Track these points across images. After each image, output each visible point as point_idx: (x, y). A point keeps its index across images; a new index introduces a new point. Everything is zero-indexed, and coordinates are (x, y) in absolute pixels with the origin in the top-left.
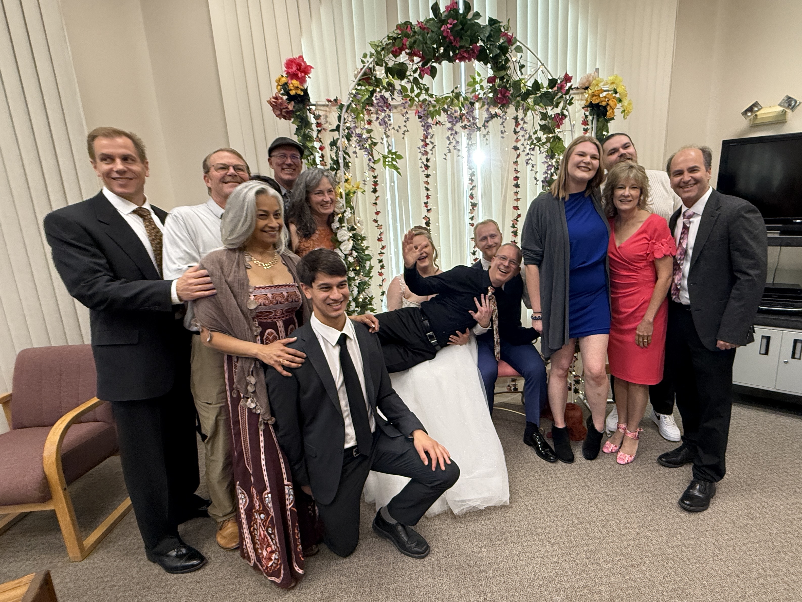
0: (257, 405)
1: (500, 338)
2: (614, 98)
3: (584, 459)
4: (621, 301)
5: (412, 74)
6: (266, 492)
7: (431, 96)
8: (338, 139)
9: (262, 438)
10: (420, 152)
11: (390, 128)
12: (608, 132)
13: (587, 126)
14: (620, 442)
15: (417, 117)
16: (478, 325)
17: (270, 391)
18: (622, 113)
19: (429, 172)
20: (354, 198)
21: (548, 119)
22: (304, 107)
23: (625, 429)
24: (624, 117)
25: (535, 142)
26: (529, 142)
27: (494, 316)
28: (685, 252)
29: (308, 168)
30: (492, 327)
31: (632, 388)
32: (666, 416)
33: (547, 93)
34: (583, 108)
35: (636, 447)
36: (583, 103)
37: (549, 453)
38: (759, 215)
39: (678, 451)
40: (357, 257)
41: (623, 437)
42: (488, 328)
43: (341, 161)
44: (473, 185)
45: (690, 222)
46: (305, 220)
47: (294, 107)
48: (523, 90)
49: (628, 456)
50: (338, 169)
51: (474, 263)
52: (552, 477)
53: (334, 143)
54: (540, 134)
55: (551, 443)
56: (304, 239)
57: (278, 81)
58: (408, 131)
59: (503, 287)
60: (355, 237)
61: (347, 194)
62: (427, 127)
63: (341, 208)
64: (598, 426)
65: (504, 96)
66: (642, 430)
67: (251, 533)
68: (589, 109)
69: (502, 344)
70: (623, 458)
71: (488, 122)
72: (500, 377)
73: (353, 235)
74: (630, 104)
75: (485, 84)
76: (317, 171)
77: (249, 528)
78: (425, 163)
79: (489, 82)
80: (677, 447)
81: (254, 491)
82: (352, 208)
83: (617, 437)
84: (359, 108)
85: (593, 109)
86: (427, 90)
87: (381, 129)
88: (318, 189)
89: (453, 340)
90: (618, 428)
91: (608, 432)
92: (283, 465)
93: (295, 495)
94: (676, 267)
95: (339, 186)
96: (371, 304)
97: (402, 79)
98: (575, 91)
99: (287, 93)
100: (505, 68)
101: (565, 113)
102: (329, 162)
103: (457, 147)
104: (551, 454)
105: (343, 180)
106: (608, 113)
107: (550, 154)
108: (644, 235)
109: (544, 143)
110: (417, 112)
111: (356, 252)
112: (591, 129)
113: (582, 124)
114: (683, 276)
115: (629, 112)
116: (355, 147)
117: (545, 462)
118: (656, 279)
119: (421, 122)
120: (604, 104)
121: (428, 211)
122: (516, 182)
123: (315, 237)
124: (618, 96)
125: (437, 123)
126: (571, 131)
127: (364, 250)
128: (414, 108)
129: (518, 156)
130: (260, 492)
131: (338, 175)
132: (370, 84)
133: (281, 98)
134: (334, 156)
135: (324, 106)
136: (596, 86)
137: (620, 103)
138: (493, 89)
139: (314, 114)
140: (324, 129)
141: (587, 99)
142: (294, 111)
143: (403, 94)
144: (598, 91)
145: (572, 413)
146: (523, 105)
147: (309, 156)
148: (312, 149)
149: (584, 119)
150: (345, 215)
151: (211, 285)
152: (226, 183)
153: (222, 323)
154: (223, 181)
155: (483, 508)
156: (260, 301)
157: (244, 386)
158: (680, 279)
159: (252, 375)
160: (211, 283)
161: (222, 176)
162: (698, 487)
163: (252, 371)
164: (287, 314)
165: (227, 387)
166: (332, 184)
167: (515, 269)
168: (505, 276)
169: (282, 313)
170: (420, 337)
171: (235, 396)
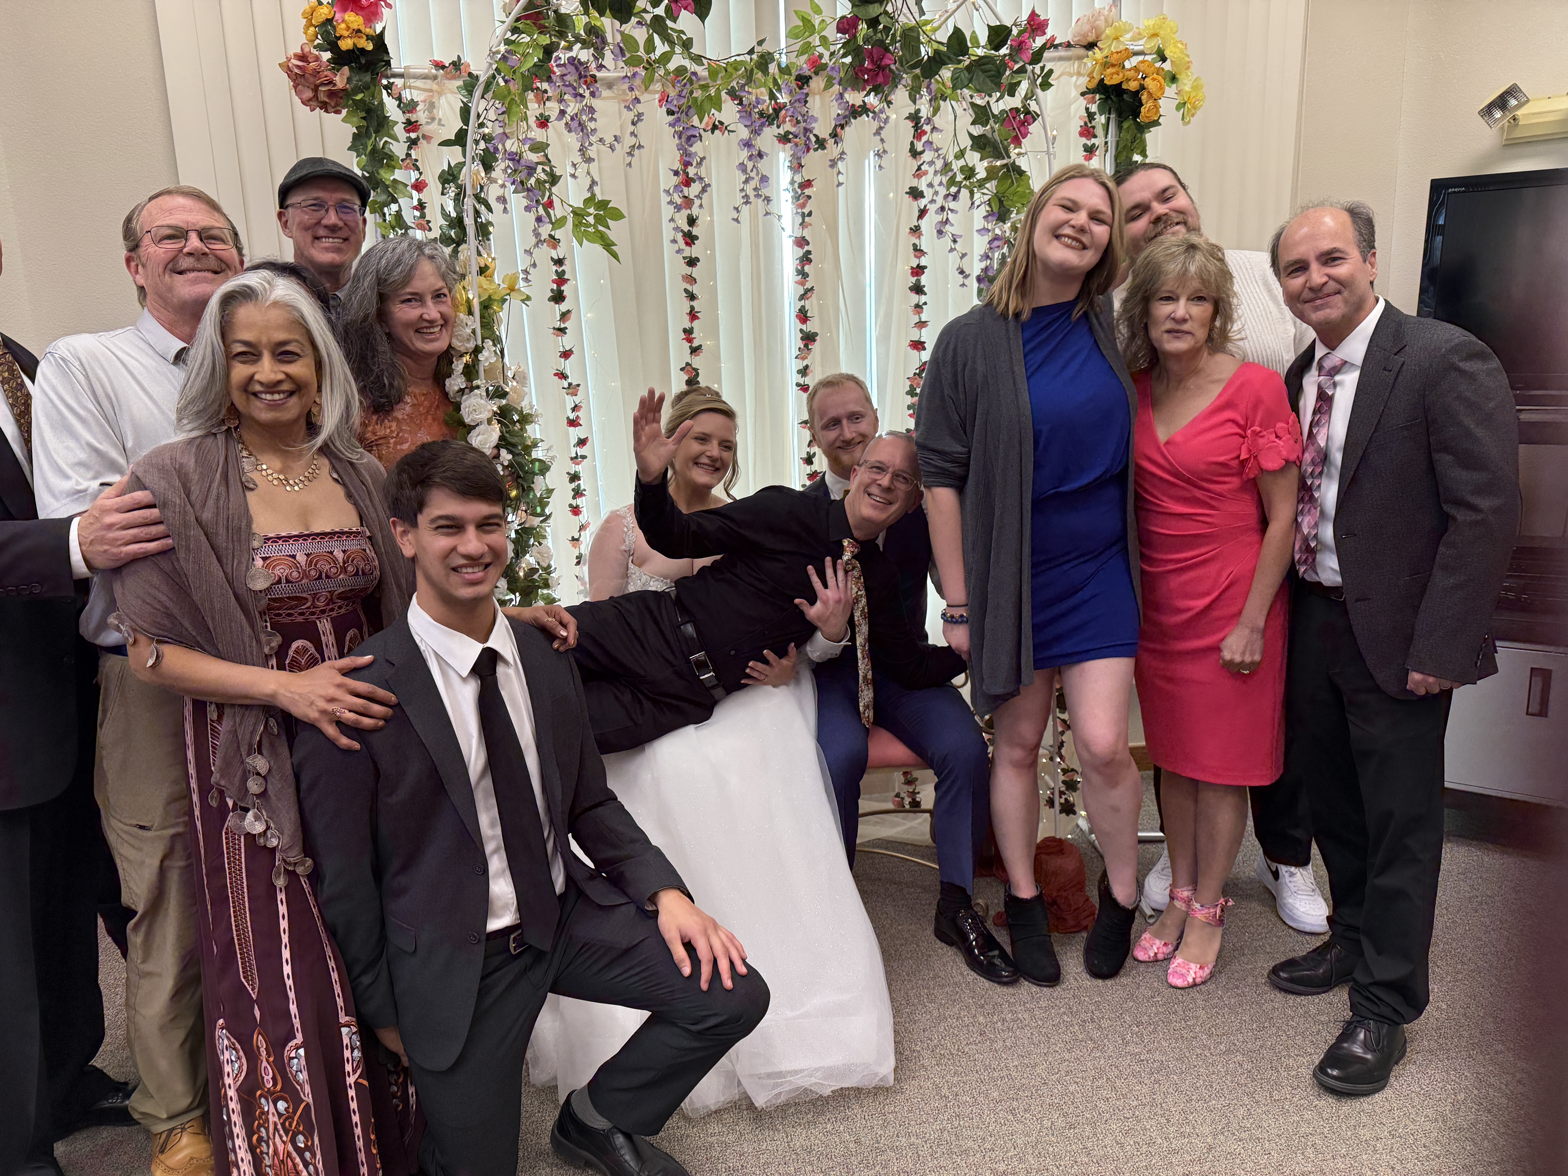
0: (268, 828)
1: (873, 669)
2: (1159, 71)
3: (1085, 975)
5: (649, 8)
6: (293, 1043)
7: (698, 59)
8: (463, 164)
9: (283, 909)
10: (671, 203)
11: (593, 139)
13: (1093, 141)
14: (1175, 934)
15: (664, 109)
16: (819, 635)
18: (1178, 108)
19: (695, 251)
20: (503, 315)
21: (991, 121)
22: (375, 82)
24: (1183, 119)
25: (959, 177)
26: (945, 180)
27: (857, 614)
28: (1326, 458)
29: (383, 236)
30: (853, 639)
31: (1209, 797)
32: (1293, 869)
33: (982, 62)
34: (1083, 94)
35: (1216, 946)
36: (1083, 82)
37: (997, 961)
38: (1495, 363)
39: (1321, 952)
40: (511, 465)
41: (1184, 922)
42: (842, 643)
43: (469, 221)
44: (808, 285)
45: (1335, 384)
46: (375, 369)
47: (349, 80)
48: (925, 51)
49: (1194, 967)
50: (460, 241)
51: (809, 483)
53: (449, 177)
54: (973, 158)
55: (1002, 937)
56: (375, 417)
57: (309, 15)
58: (640, 147)
59: (880, 542)
60: (503, 415)
61: (486, 306)
62: (688, 138)
63: (468, 340)
64: (1122, 893)
65: (879, 66)
66: (1230, 904)
67: (251, 1149)
68: (1098, 97)
69: (877, 684)
70: (1184, 971)
71: (842, 127)
73: (500, 408)
74: (1196, 88)
75: (831, 33)
76: (405, 245)
77: (249, 1135)
78: (686, 228)
79: (839, 30)
80: (1318, 944)
81: (260, 1042)
82: (497, 340)
83: (1169, 922)
84: (515, 87)
85: (1108, 98)
86: (687, 45)
87: (573, 140)
89: (755, 674)
90: (1172, 898)
91: (1149, 912)
92: (334, 976)
93: (365, 1049)
94: (1305, 495)
95: (465, 283)
96: (547, 585)
97: (624, 20)
98: (1062, 52)
99: (332, 44)
101: (1033, 106)
102: (438, 223)
103: (764, 192)
104: (1003, 965)
105: (475, 269)
106: (1142, 109)
107: (995, 210)
108: (1228, 414)
109: (981, 184)
110: (664, 98)
111: (510, 452)
112: (1102, 148)
113: (1082, 134)
114: (1323, 514)
115: (1195, 108)
116: (504, 186)
118: (1264, 523)
119: (672, 125)
120: (1133, 85)
121: (695, 349)
122: (914, 279)
123: (403, 411)
124: (1167, 66)
125: (714, 128)
126: (1048, 151)
127: (528, 449)
128: (658, 87)
129: (922, 213)
130: (278, 1046)
131: (461, 256)
132: (543, 30)
133: (317, 59)
134: (450, 208)
135: (425, 77)
136: (1115, 42)
137: (1174, 86)
138: (850, 47)
139: (399, 99)
140: (424, 137)
141: (1092, 72)
142: (349, 89)
143: (628, 55)
144: (1117, 53)
145: (1054, 863)
146: (928, 87)
147: (387, 205)
148: (395, 189)
149: (1086, 123)
150: (480, 357)
151: (161, 528)
152: (181, 273)
153: (187, 624)
154: (173, 268)
155: (827, 1092)
156: (278, 571)
157: (237, 780)
158: (1316, 525)
159: (260, 753)
160: (161, 523)
161: (170, 255)
162: (1362, 1036)
163: (260, 743)
164: (340, 602)
165: (193, 784)
166: (443, 277)
167: (908, 494)
168: (882, 510)
169: (330, 601)
170: (672, 666)
171: (214, 804)
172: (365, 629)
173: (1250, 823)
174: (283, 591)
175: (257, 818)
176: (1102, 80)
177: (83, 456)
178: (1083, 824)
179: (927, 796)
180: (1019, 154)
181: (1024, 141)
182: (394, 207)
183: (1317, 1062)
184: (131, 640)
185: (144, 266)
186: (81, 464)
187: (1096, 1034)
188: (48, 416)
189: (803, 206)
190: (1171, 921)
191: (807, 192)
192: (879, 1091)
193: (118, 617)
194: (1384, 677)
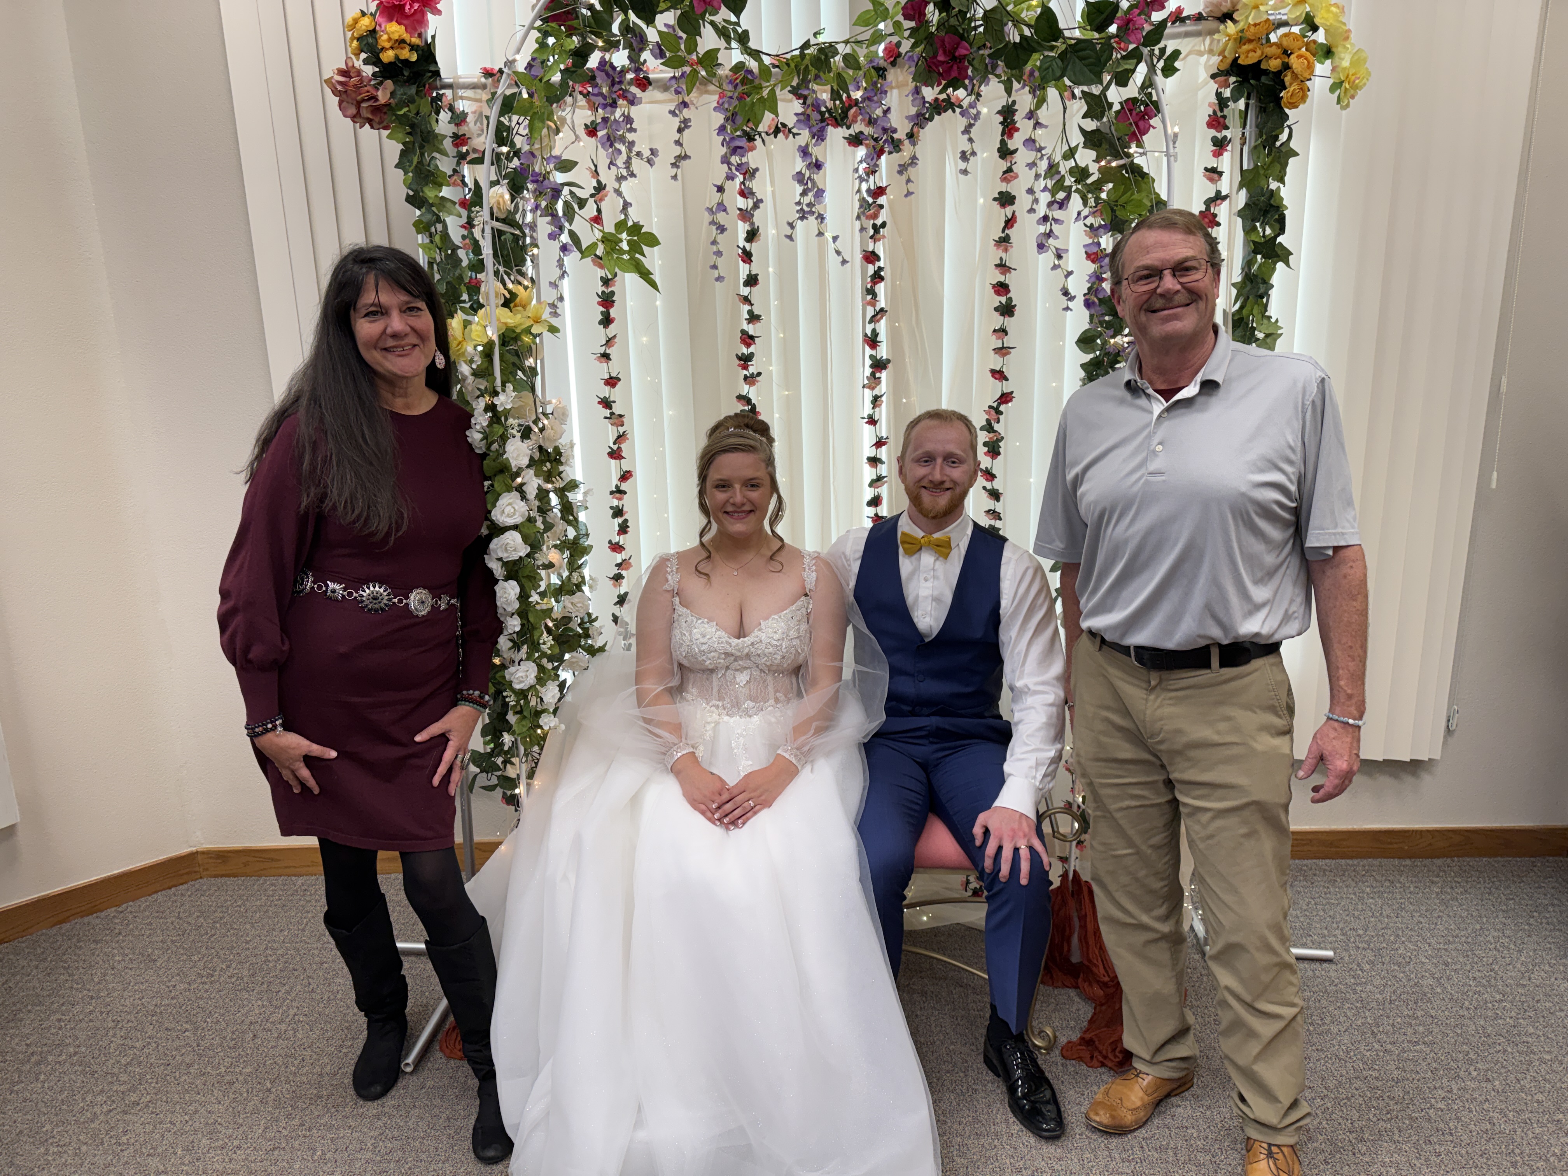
2: (1308, 45)
13: (1225, 133)
18: (1332, 89)
19: (752, 269)
21: (1107, 115)
22: (424, 93)
24: (1339, 102)
25: (1068, 181)
26: (1050, 184)
33: (1080, 46)
36: (1213, 62)
44: (880, 306)
47: (392, 94)
48: (1011, 38)
57: (353, 27)
58: (686, 157)
65: (953, 57)
68: (1231, 79)
71: (922, 125)
74: (1358, 62)
75: (901, 18)
85: (1244, 80)
98: (1189, 27)
99: (374, 57)
103: (819, 208)
106: (1286, 92)
113: (1210, 125)
115: (1355, 88)
120: (1274, 65)
122: (1001, 299)
124: (1319, 38)
125: (777, 131)
129: (1012, 222)
133: (360, 73)
135: (475, 86)
136: (1254, 11)
137: (1328, 62)
139: (449, 111)
141: (1224, 51)
142: (393, 105)
144: (1255, 25)
148: (440, 207)
149: (1215, 112)
176: (1236, 59)
180: (1140, 153)
181: (1145, 137)
182: (439, 227)
189: (874, 217)
191: (878, 200)
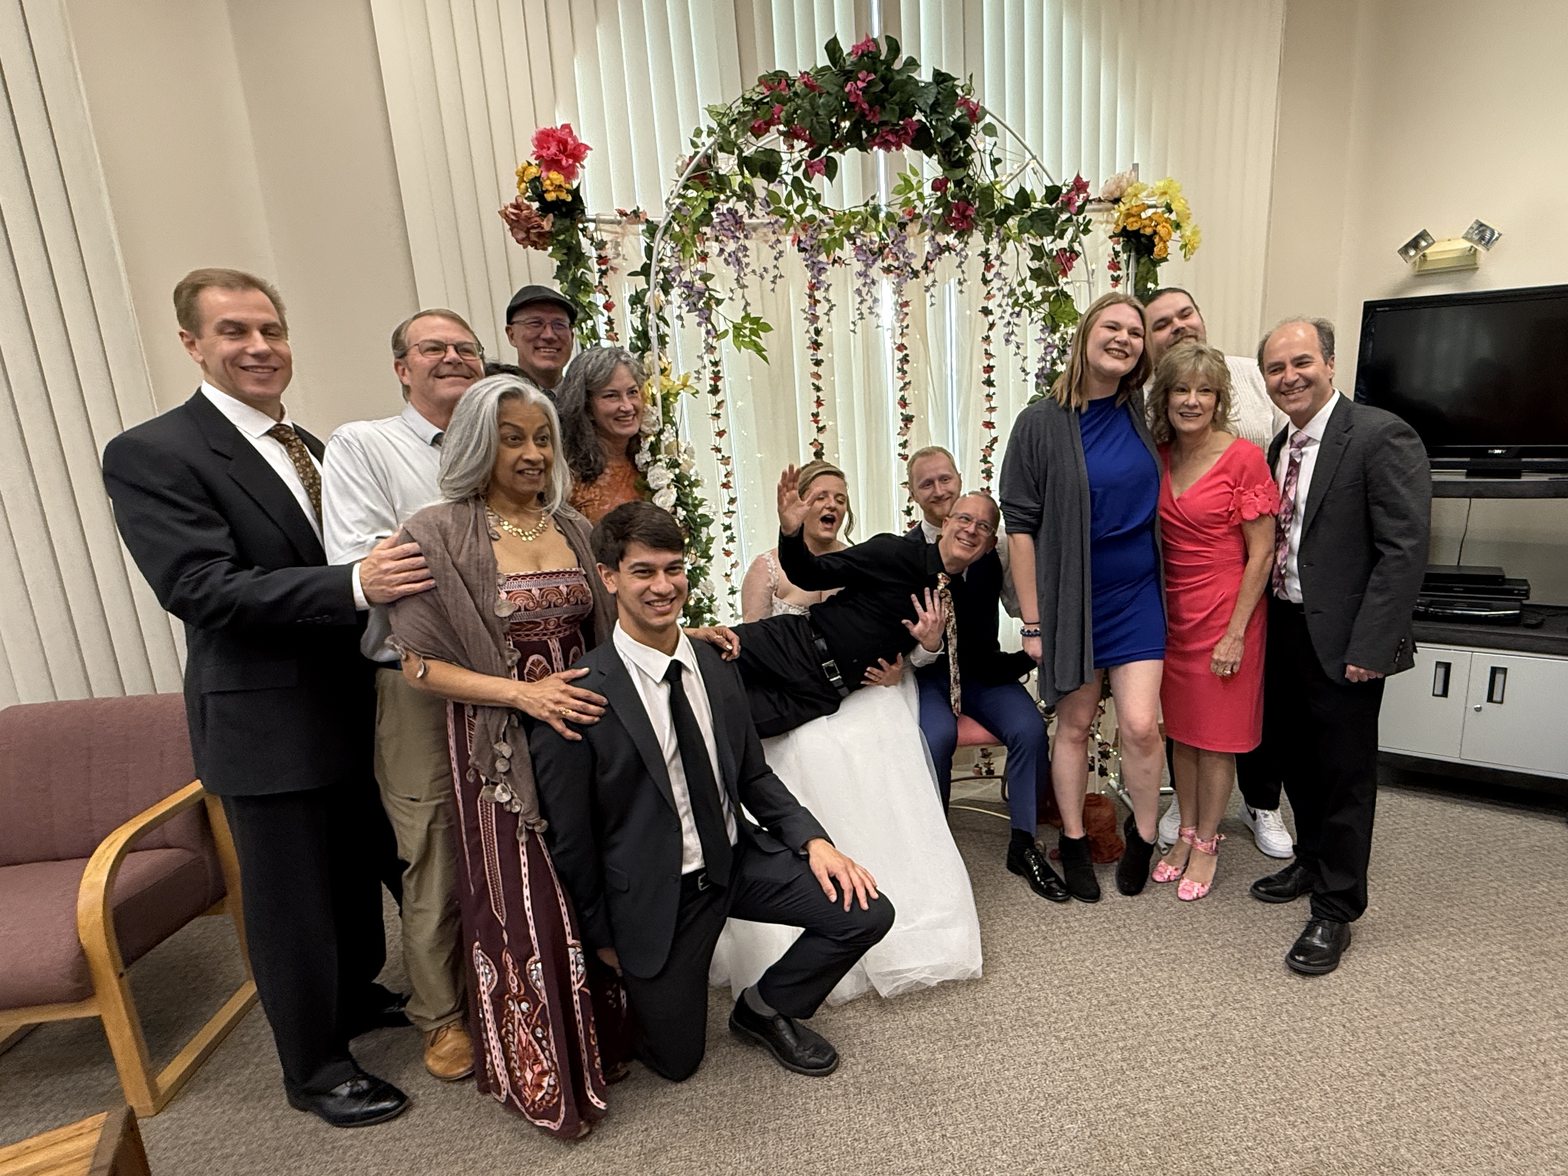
0: (513, 797)
1: (961, 672)
2: (1167, 220)
3: (1118, 894)
4: (1184, 599)
5: (791, 171)
6: (532, 959)
7: (824, 210)
8: (647, 290)
9: (524, 859)
10: (805, 318)
11: (747, 270)
12: (1157, 284)
13: (1119, 272)
14: (1183, 862)
15: (797, 249)
16: (920, 646)
17: (538, 771)
18: (1181, 248)
20: (678, 405)
22: (574, 226)
23: (1192, 838)
25: (1021, 300)
26: (1011, 301)
27: (949, 631)
28: (1294, 509)
29: (584, 347)
30: (946, 649)
31: (1206, 760)
32: (1267, 812)
33: (1041, 212)
34: (1110, 237)
35: (1213, 869)
36: (1111, 228)
37: (1054, 885)
38: (1418, 440)
39: (1288, 872)
40: (685, 519)
41: (1189, 853)
42: (938, 653)
43: (653, 334)
44: (907, 380)
45: (1302, 454)
46: (584, 449)
47: (554, 224)
48: (998, 205)
49: (1197, 885)
50: (646, 348)
51: (908, 530)
52: (1060, 928)
53: (637, 299)
54: (1031, 285)
56: (583, 485)
57: (522, 173)
58: (781, 276)
59: (964, 575)
60: (678, 480)
61: (665, 398)
62: (817, 269)
63: (654, 425)
64: (1145, 833)
65: (964, 217)
66: (1223, 838)
67: (501, 1039)
69: (963, 683)
70: (1190, 888)
72: (962, 746)
73: (676, 476)
74: (1195, 233)
75: (927, 190)
77: (499, 1028)
78: (814, 338)
79: (934, 188)
80: (1286, 867)
81: (508, 958)
82: (674, 424)
83: (1178, 853)
84: (687, 231)
86: (816, 199)
87: (731, 272)
88: (609, 388)
89: (872, 677)
90: (1180, 835)
91: (1163, 846)
92: (564, 909)
93: (587, 964)
94: (1280, 536)
95: (650, 381)
96: (711, 611)
97: (770, 179)
98: (1094, 206)
99: (539, 196)
100: (964, 163)
101: (1076, 247)
102: (626, 335)
104: (1057, 888)
105: (658, 371)
107: (1049, 323)
108: (1224, 477)
109: (1038, 304)
110: (798, 240)
111: (684, 509)
112: (1125, 278)
113: (1109, 268)
114: (1291, 551)
115: (1194, 248)
116: (680, 307)
117: (1047, 902)
118: (1246, 558)
119: (805, 260)
120: (1148, 231)
121: (820, 430)
122: (986, 376)
123: (604, 480)
124: (1173, 216)
125: (835, 261)
126: (1088, 282)
127: (697, 506)
128: (792, 232)
129: (992, 326)
130: (521, 961)
131: (646, 361)
132: (707, 187)
133: (528, 207)
134: (637, 323)
135: (612, 222)
136: (1134, 197)
137: (1179, 231)
138: (940, 202)
139: (592, 239)
140: (612, 268)
141: (1118, 221)
142: (554, 231)
143: (772, 207)
144: (1136, 206)
145: (1095, 812)
146: (998, 232)
147: (585, 321)
148: (590, 309)
149: (1112, 259)
150: (662, 438)
151: (425, 572)
152: (441, 377)
153: (446, 644)
154: (436, 373)
155: (934, 984)
156: (519, 602)
157: (488, 763)
158: (1286, 558)
159: (505, 741)
160: (426, 567)
161: (434, 364)
162: (1320, 931)
163: (504, 734)
164: (566, 626)
165: (454, 765)
166: (635, 378)
167: (988, 539)
168: (969, 551)
169: (559, 626)
170: (808, 671)
171: (471, 780)
172: (583, 647)
173: (1236, 779)
174: (523, 617)
175: (504, 790)
176: (1125, 227)
177: (362, 515)
178: (1114, 783)
179: (1000, 764)
180: (1067, 283)
181: (1069, 273)
182: (590, 323)
183: (1288, 951)
184: (404, 657)
185: (410, 370)
186: (361, 522)
187: (1128, 936)
188: (334, 484)
189: (903, 320)
190: (1180, 853)
191: (905, 310)
192: (971, 982)
193: (394, 640)
194: (1330, 669)
